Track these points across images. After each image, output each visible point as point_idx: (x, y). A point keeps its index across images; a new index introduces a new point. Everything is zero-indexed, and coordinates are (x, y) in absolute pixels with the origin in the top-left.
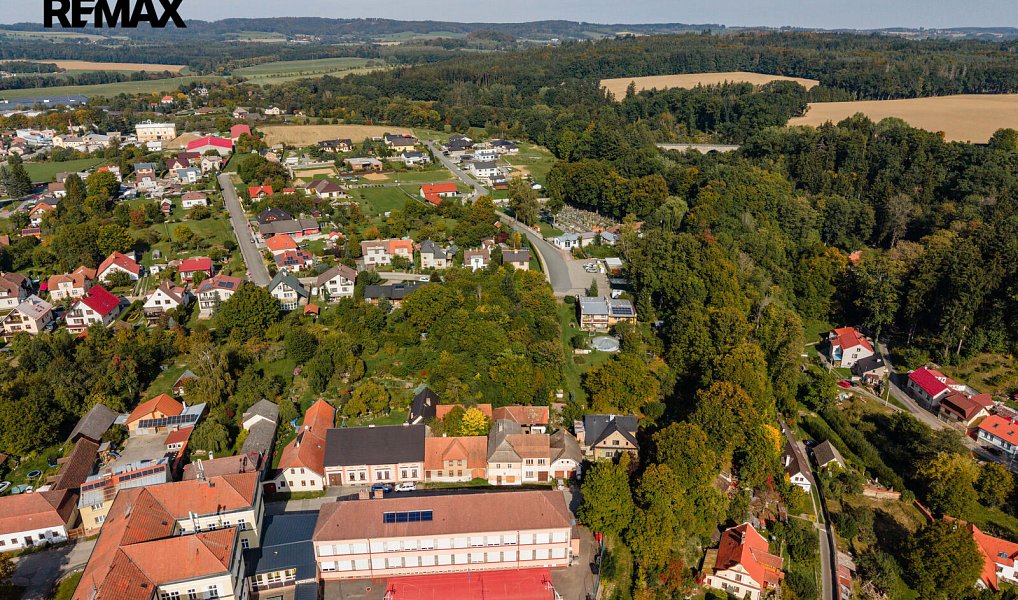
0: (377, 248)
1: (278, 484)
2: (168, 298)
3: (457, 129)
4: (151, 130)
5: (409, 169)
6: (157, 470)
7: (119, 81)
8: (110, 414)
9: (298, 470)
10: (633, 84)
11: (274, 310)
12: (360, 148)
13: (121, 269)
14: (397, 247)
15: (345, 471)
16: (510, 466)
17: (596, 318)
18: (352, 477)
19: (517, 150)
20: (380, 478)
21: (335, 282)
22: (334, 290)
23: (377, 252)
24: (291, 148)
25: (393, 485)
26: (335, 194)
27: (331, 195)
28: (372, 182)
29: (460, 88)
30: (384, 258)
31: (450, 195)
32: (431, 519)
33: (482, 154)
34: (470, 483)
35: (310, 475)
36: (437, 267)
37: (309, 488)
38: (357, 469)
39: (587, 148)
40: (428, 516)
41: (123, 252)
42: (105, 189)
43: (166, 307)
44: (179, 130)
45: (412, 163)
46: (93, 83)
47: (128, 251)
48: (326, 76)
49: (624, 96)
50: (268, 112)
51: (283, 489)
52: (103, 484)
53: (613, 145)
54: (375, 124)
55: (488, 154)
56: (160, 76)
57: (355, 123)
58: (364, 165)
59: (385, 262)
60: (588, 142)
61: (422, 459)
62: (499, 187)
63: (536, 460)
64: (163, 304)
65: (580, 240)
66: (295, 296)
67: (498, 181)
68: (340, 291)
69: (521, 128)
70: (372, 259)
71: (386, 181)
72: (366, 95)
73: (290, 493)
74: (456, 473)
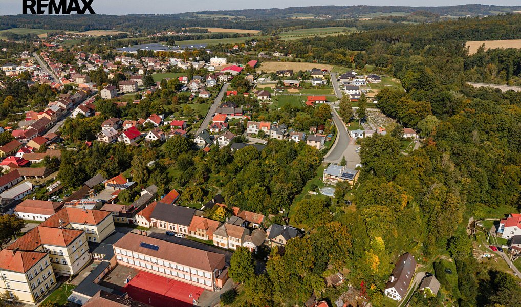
0: (254, 125)
1: (134, 221)
2: (154, 136)
3: (358, 67)
4: (216, 61)
5: (313, 87)
6: (92, 203)
7: (227, 38)
8: (102, 178)
9: (140, 216)
10: (483, 45)
11: (185, 147)
12: (296, 75)
13: (152, 121)
14: (263, 126)
15: (159, 222)
16: (222, 238)
17: (332, 177)
18: (161, 226)
19: (380, 81)
20: (171, 229)
21: (221, 139)
22: (221, 142)
23: (253, 127)
24: (265, 73)
25: (176, 233)
26: (265, 97)
27: (263, 98)
28: (290, 93)
29: (379, 45)
30: (256, 131)
31: (321, 102)
32: (157, 250)
33: (357, 82)
34: (207, 241)
35: (145, 220)
36: (278, 138)
37: (144, 225)
38: (163, 222)
39: (415, 82)
40: (156, 248)
41: (158, 114)
42: (173, 86)
43: (153, 139)
44: (228, 62)
45: (316, 84)
46: (217, 38)
47: (160, 114)
48: (316, 37)
49: (476, 51)
50: (275, 54)
51: (135, 223)
52: (72, 204)
53: (430, 82)
54: (319, 63)
55: (360, 82)
56: (245, 35)
57: (308, 62)
58: (291, 84)
59: (256, 133)
60: (416, 79)
61: (188, 225)
62: (353, 101)
63: (235, 239)
64: (152, 138)
65: (364, 134)
66: (204, 143)
67: (355, 97)
68: (223, 143)
69: (392, 68)
70: (251, 131)
71: (296, 93)
72: (328, 48)
73: (138, 226)
74: (201, 235)
